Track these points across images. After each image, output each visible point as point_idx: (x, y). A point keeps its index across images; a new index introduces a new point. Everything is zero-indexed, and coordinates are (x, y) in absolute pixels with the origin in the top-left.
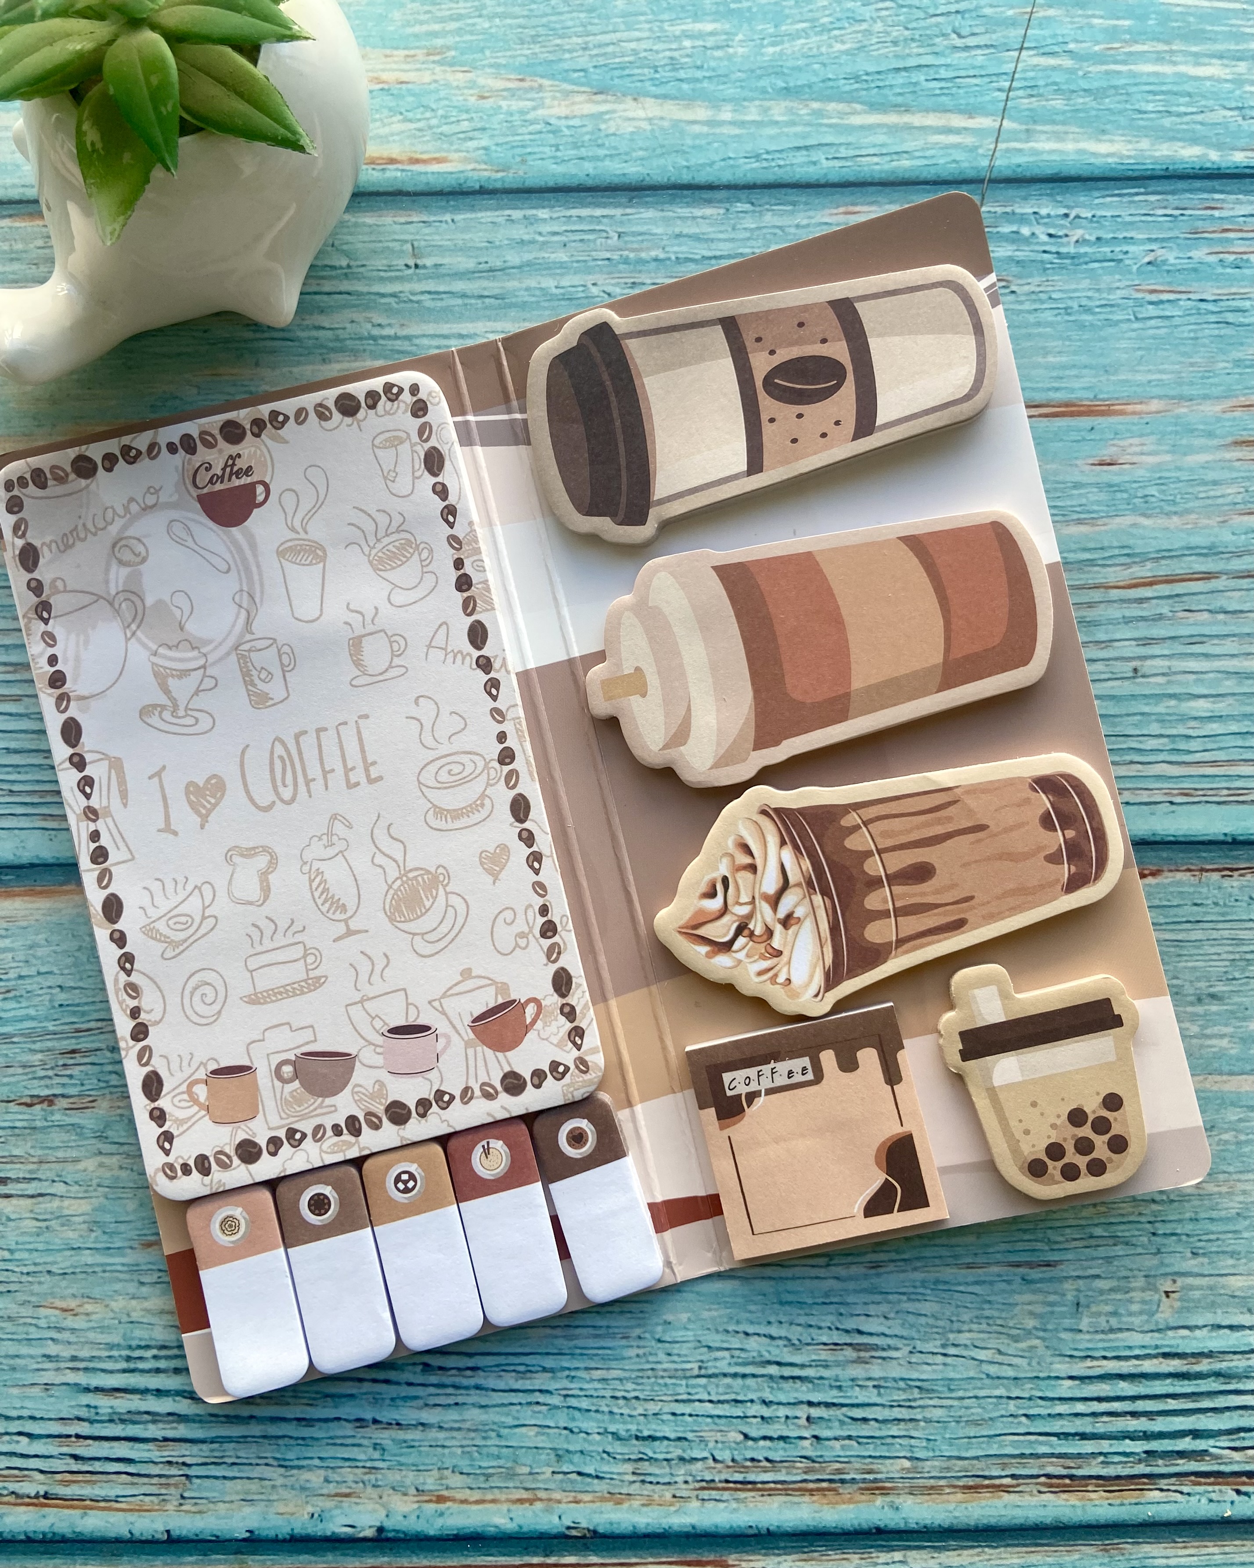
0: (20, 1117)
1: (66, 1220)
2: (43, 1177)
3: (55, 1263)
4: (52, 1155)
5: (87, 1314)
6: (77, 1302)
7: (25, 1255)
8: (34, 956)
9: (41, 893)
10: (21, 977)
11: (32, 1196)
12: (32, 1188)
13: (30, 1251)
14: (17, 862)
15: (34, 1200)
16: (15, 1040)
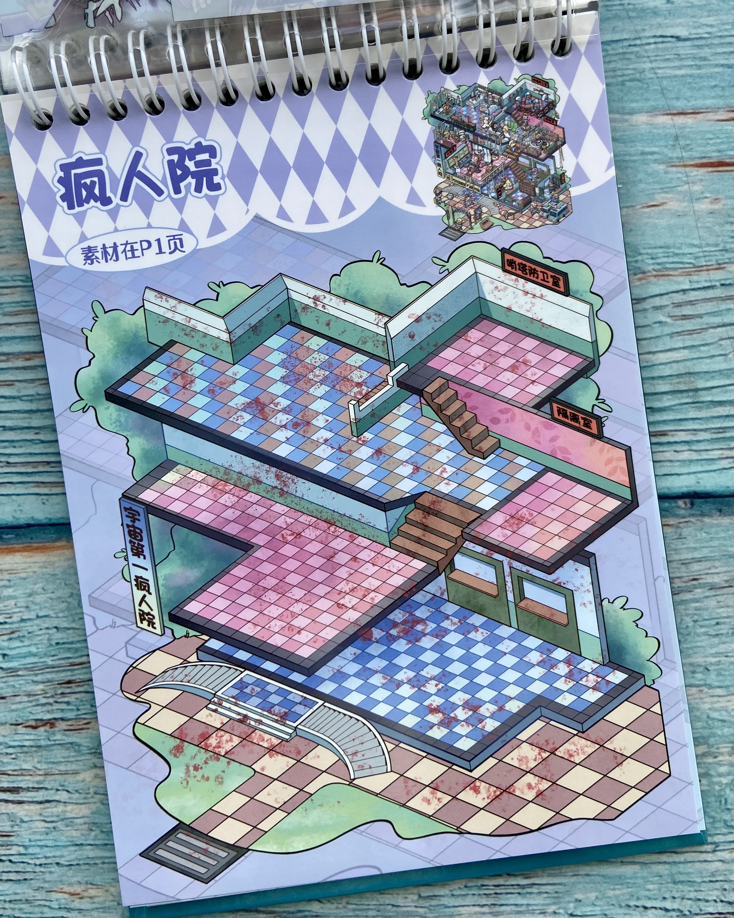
0: (27, 737)
1: (69, 822)
2: (49, 787)
3: (62, 856)
4: (56, 769)
5: (91, 898)
6: (83, 887)
7: (37, 850)
8: (33, 602)
9: (37, 549)
10: (23, 620)
11: (41, 803)
12: (40, 796)
13: (41, 847)
14: (15, 523)
15: (42, 806)
16: (20, 673)
